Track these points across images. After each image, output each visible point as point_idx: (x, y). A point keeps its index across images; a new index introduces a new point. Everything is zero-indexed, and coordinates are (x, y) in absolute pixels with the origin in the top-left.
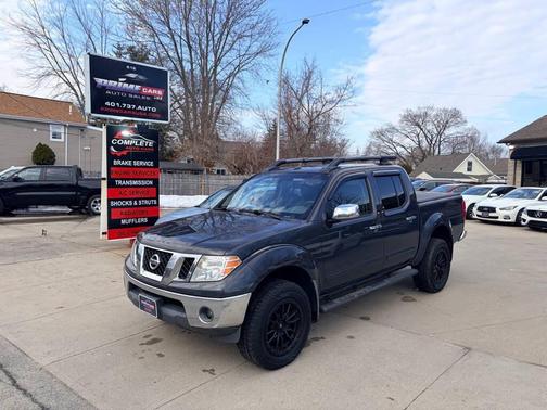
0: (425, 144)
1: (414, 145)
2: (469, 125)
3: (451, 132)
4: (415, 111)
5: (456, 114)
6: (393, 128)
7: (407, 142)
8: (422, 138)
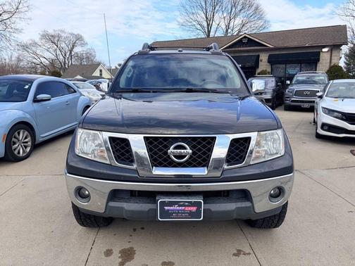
0: (61, 58)
1: (53, 57)
2: (89, 47)
3: (77, 50)
4: (51, 32)
5: (79, 38)
6: (36, 43)
7: (48, 55)
8: (58, 52)
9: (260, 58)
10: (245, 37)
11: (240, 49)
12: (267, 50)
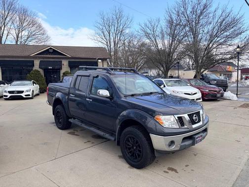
9: (63, 63)
10: (51, 48)
11: (47, 56)
12: (67, 58)
